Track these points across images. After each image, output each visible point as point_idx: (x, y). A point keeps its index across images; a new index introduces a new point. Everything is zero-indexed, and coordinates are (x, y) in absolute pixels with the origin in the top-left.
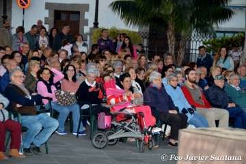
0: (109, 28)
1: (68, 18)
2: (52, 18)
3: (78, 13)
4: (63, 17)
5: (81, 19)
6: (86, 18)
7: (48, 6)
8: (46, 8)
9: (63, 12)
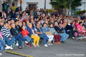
0: (49, 9)
1: (33, 6)
2: (28, 6)
3: (35, 5)
4: (31, 6)
5: (36, 6)
6: (37, 6)
7: (27, 3)
8: (27, 4)
9: (31, 5)
